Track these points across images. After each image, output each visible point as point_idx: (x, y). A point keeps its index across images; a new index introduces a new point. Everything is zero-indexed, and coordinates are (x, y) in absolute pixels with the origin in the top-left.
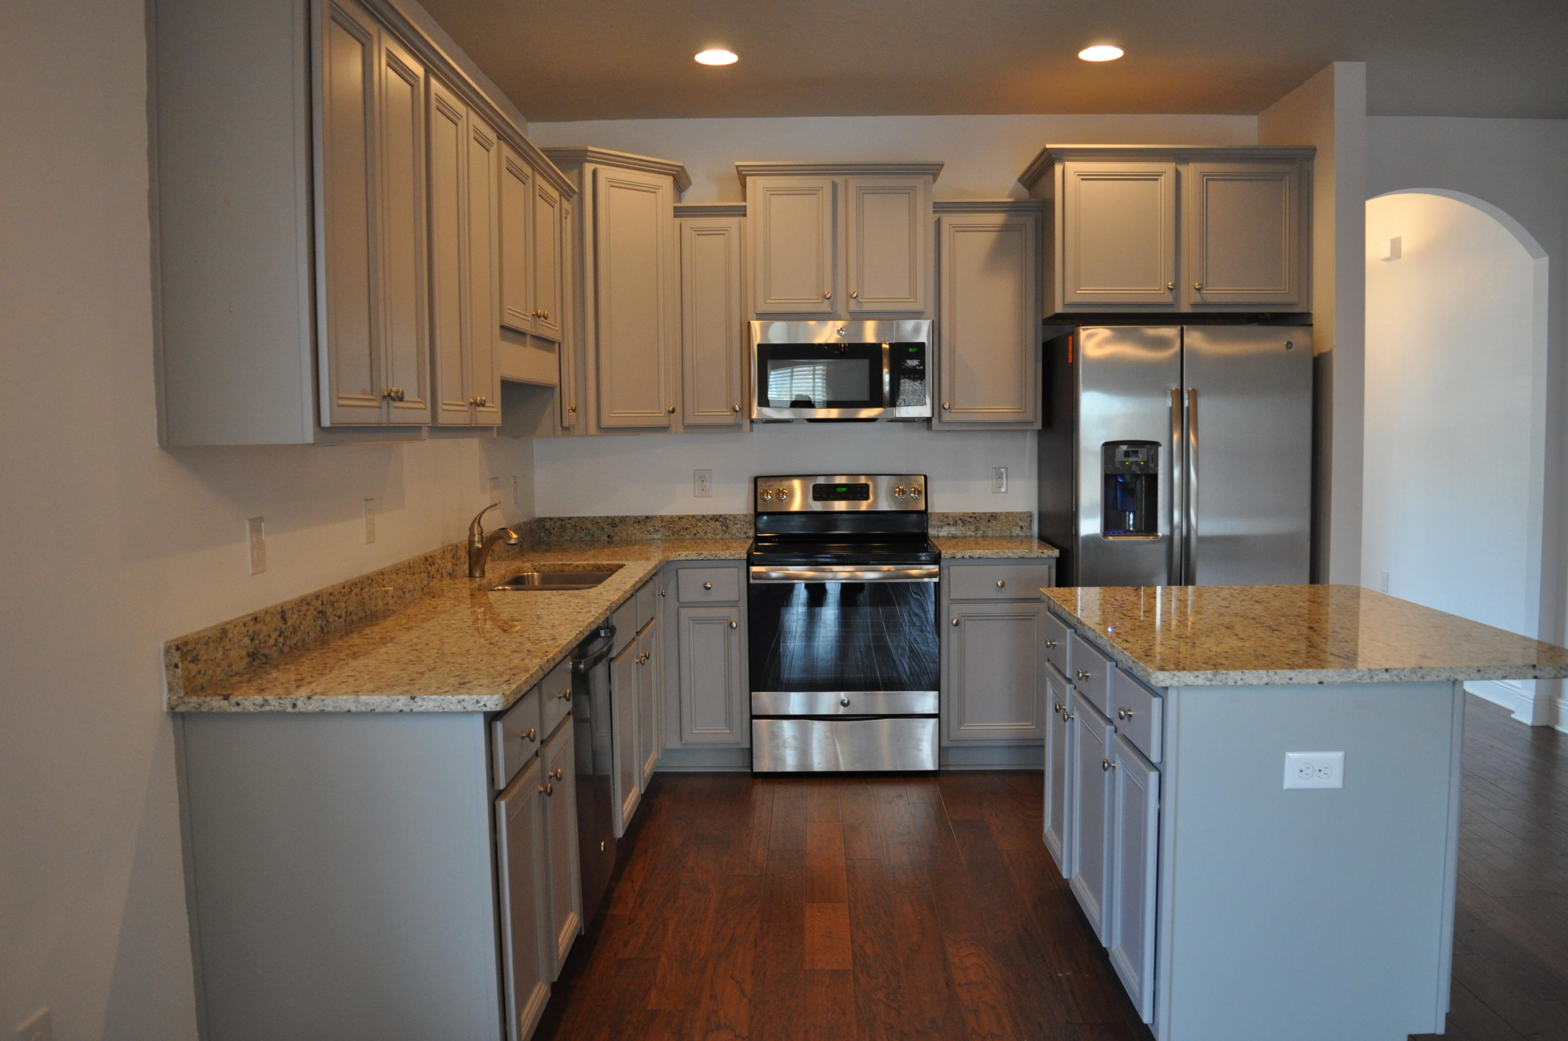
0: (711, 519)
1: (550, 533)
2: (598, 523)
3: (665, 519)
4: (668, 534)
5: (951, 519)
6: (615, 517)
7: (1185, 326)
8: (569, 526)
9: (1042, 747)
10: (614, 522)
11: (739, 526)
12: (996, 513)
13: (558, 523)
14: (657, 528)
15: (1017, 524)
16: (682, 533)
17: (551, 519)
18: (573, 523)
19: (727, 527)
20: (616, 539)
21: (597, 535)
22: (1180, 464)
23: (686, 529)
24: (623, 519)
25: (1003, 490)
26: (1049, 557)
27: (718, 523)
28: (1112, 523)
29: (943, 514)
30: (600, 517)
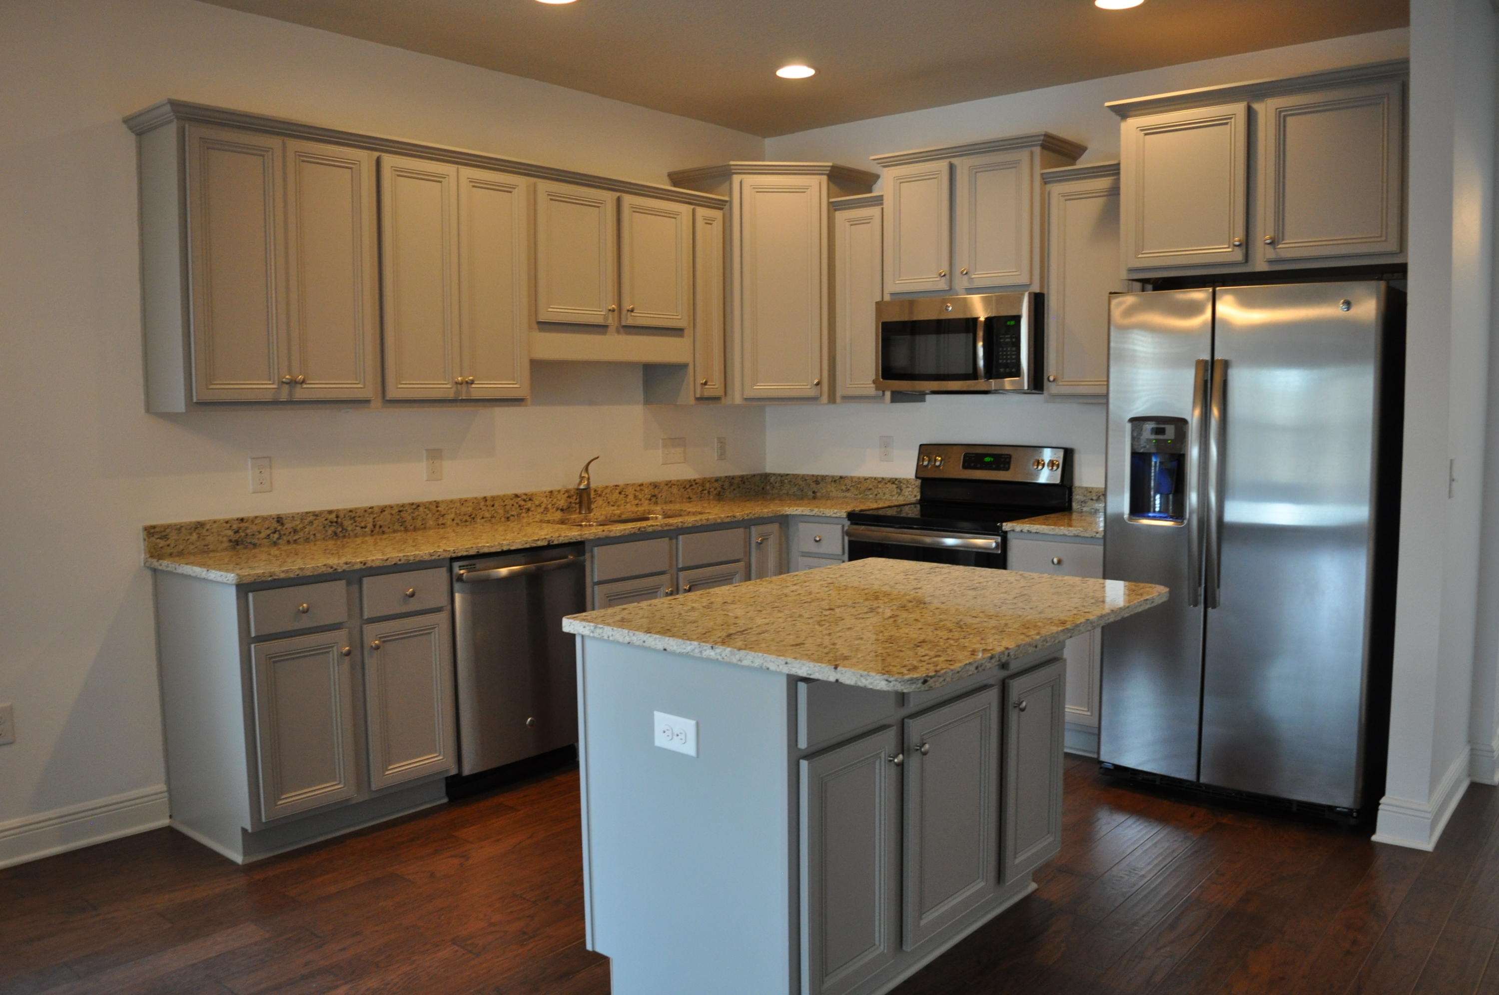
0: (889, 481)
1: (774, 487)
2: (806, 480)
3: (854, 480)
4: (856, 493)
5: (1094, 494)
6: (818, 475)
7: (1224, 288)
8: (786, 481)
10: (818, 480)
11: (910, 489)
13: (779, 479)
14: (848, 487)
16: (867, 493)
17: (774, 474)
18: (789, 480)
19: (901, 490)
20: (818, 494)
21: (805, 490)
23: (870, 489)
24: (824, 478)
27: (894, 486)
29: (1087, 488)
30: (808, 475)
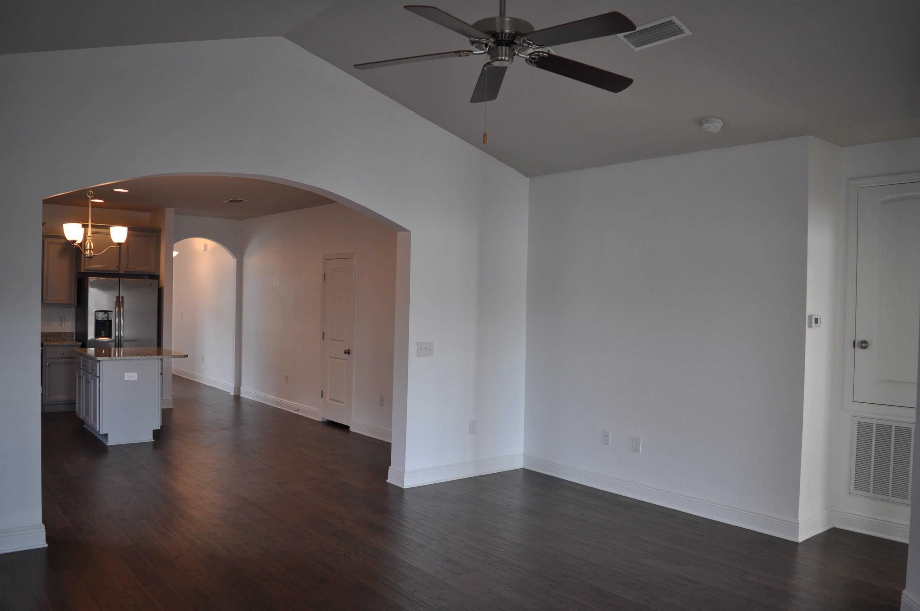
7: (120, 279)
9: (75, 403)
12: (61, 332)
15: (68, 336)
22: (118, 317)
25: (63, 325)
26: (79, 345)
28: (97, 334)
